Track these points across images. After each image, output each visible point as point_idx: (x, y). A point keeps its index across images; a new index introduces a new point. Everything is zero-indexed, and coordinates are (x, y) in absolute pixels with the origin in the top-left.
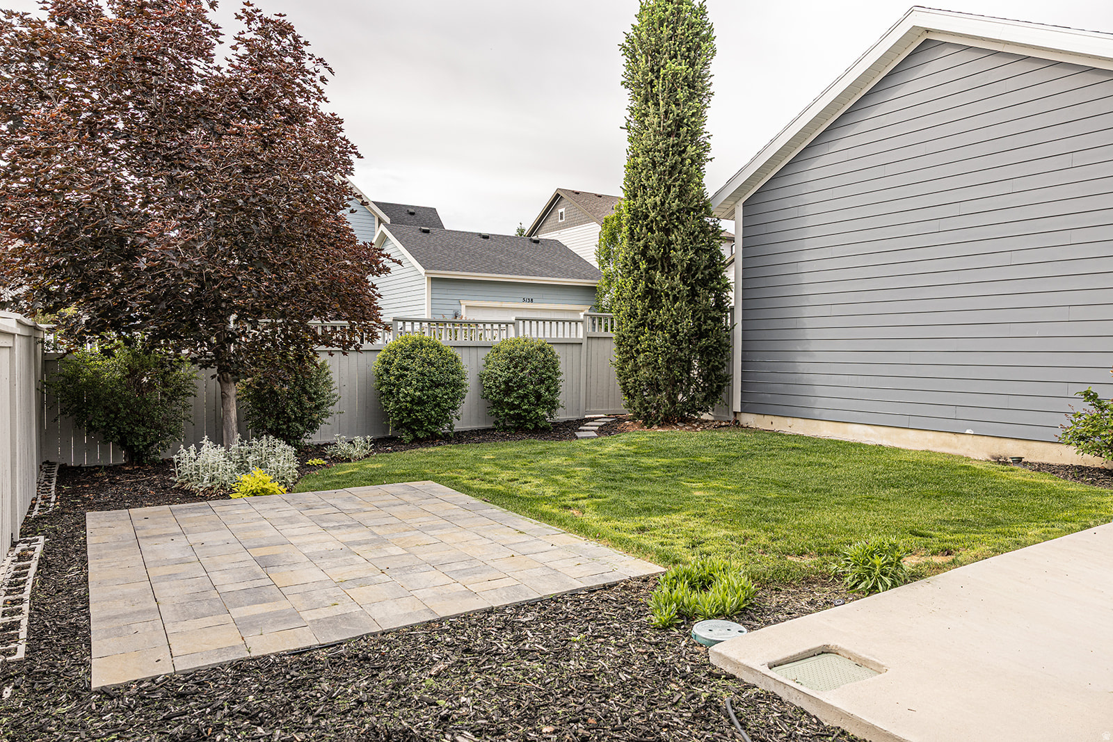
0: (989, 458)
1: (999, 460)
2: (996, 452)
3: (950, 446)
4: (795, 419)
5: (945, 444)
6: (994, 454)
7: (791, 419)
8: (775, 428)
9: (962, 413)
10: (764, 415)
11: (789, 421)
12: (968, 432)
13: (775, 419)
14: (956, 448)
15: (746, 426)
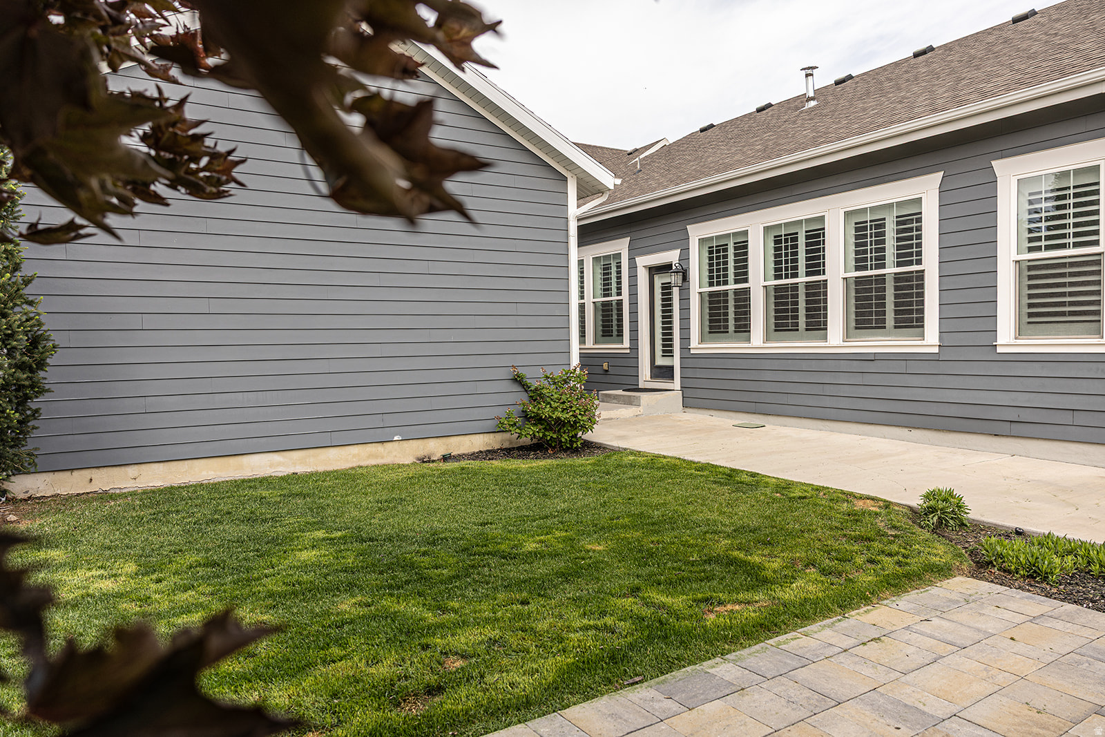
0: (415, 460)
1: (425, 460)
2: (421, 453)
3: (376, 457)
4: (143, 466)
5: (370, 456)
6: (419, 456)
7: (136, 467)
8: (96, 487)
9: (390, 420)
10: (72, 470)
11: (132, 471)
12: (396, 438)
13: (95, 474)
14: (382, 458)
15: (26, 496)
